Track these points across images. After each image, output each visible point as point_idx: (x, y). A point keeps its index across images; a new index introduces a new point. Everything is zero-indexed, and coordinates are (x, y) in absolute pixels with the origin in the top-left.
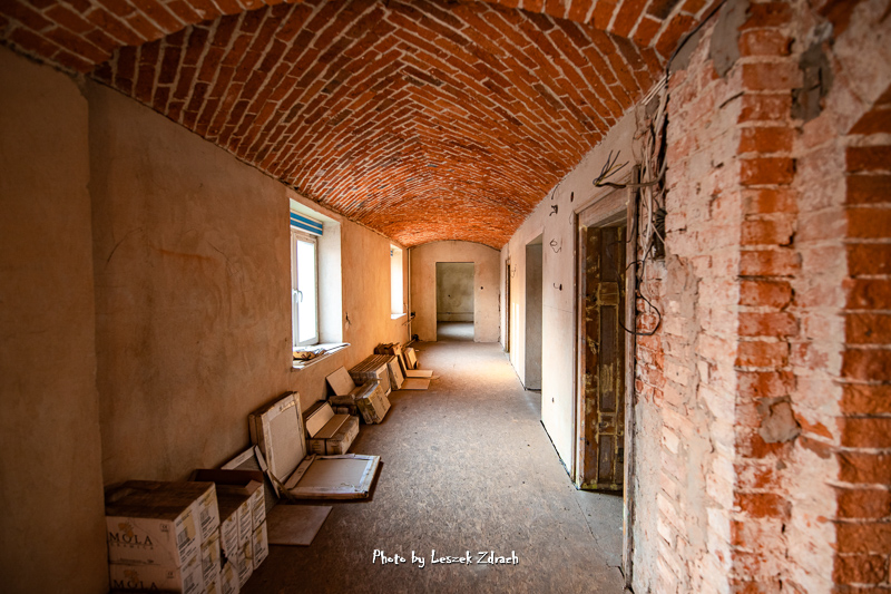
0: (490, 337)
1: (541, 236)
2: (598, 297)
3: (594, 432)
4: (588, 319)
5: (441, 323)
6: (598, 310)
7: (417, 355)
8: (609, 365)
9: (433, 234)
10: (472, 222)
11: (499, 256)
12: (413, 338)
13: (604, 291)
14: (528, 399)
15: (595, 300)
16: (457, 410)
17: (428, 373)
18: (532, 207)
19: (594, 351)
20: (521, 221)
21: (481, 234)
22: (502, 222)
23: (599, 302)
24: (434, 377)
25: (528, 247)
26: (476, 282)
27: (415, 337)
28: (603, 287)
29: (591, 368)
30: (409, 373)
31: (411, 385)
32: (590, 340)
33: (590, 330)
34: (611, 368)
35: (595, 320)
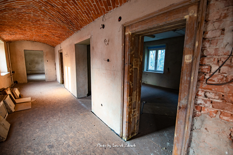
0: (53, 79)
1: (89, 39)
2: (133, 64)
3: (131, 118)
4: (130, 74)
5: (28, 74)
6: (133, 70)
7: (19, 90)
8: (135, 91)
9: (22, 36)
10: (45, 32)
11: (54, 49)
12: (14, 82)
13: (135, 62)
14: (80, 102)
15: (133, 66)
16: (53, 116)
17: (29, 99)
18: (81, 27)
19: (132, 87)
20: (71, 34)
21: (48, 39)
22: (61, 34)
23: (134, 67)
24: (33, 100)
25: (76, 45)
26: (45, 59)
27: (16, 82)
28: (135, 60)
29: (131, 94)
30: (17, 101)
31: (21, 108)
32: (131, 83)
33: (131, 79)
34: (136, 92)
35: (132, 74)
